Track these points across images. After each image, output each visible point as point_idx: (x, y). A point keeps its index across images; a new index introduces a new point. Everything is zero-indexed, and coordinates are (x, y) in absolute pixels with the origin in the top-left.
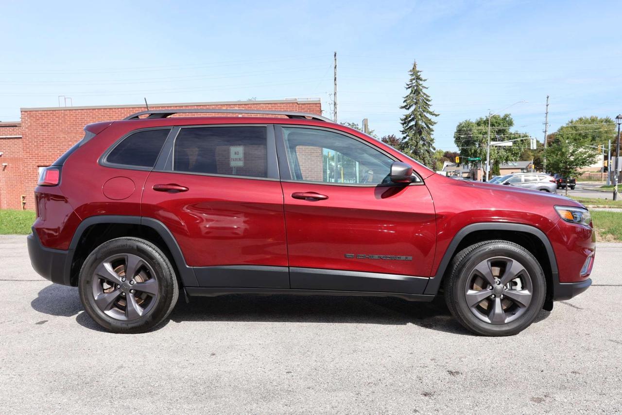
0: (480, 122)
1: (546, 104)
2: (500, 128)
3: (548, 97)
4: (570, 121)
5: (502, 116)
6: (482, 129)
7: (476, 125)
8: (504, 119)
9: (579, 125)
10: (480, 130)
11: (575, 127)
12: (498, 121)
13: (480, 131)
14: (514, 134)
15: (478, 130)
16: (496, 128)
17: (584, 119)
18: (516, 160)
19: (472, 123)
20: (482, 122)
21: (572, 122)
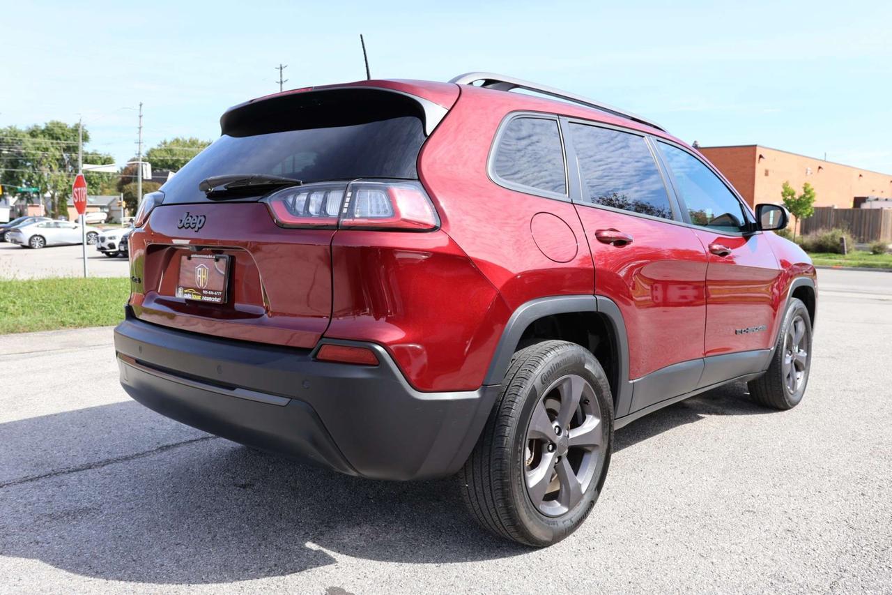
0: (34, 131)
1: (138, 114)
2: (71, 142)
3: (141, 105)
4: (163, 141)
5: (71, 125)
6: (41, 144)
7: (29, 136)
8: (75, 130)
9: (176, 148)
10: (38, 144)
11: (171, 150)
12: (66, 133)
13: (37, 146)
14: (91, 154)
15: (34, 144)
16: (63, 144)
17: (181, 140)
18: (96, 194)
19: (20, 132)
20: (39, 132)
21: (165, 143)
